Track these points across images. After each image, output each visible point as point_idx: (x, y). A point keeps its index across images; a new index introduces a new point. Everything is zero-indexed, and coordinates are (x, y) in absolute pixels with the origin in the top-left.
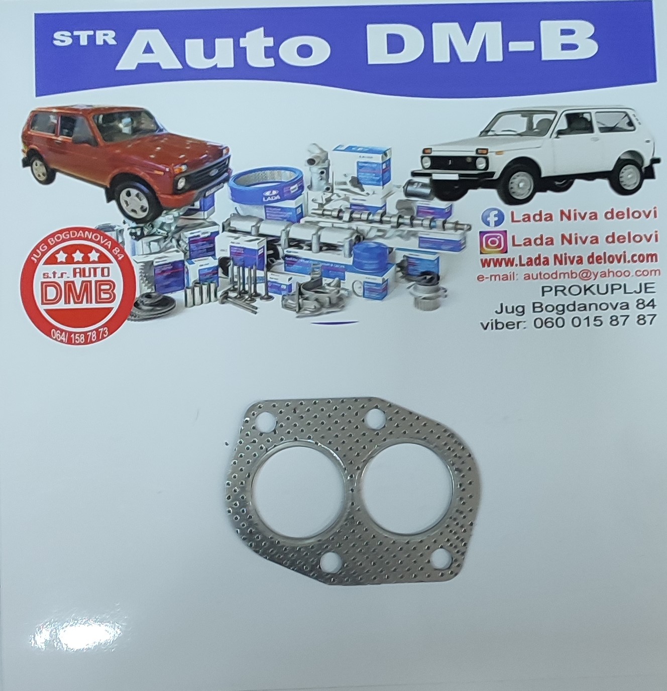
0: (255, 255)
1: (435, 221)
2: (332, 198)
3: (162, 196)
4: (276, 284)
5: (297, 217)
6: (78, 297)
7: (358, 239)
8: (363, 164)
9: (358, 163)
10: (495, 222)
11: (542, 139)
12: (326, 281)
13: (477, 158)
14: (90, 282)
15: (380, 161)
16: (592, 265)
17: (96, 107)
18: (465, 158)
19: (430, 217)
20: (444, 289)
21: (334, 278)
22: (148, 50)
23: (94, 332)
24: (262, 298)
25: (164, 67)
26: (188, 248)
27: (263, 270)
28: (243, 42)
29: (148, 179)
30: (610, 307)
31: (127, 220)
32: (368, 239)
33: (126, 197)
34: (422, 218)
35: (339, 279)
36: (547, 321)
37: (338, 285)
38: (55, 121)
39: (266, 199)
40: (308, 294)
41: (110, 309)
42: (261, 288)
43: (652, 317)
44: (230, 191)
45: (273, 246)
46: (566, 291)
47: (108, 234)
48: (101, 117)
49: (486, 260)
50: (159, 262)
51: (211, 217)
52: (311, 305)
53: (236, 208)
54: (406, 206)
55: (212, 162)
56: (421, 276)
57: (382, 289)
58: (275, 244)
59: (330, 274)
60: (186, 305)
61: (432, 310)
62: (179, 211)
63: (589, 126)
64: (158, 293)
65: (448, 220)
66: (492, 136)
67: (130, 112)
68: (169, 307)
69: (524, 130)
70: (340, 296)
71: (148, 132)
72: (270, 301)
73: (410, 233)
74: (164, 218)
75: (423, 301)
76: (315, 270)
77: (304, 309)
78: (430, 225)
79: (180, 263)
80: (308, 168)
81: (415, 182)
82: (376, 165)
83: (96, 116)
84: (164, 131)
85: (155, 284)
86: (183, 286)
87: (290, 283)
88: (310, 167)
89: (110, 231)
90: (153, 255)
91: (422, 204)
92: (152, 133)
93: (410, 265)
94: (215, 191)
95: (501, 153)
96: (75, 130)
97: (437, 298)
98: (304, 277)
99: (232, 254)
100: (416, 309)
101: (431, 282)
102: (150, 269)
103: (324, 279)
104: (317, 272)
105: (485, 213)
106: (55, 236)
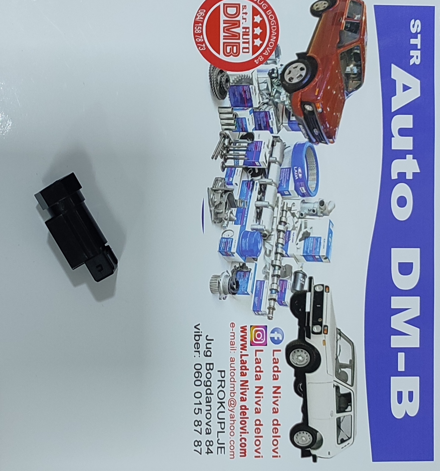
0: (254, 160)
1: (275, 293)
2: (295, 218)
3: (300, 93)
4: (233, 174)
5: (282, 191)
6: (227, 30)
7: (265, 236)
8: (319, 242)
9: (320, 238)
10: (274, 338)
11: (333, 374)
12: (234, 210)
13: (321, 326)
14: (239, 39)
15: (321, 254)
16: (240, 408)
17: (365, 49)
18: (322, 317)
19: (279, 290)
20: (226, 297)
21: (236, 217)
22: (406, 88)
23: (203, 40)
24: (223, 163)
25: (393, 98)
26: (261, 110)
27: (244, 165)
28: (409, 157)
29: (313, 83)
30: (208, 420)
31: (283, 67)
32: (264, 243)
33: (300, 67)
34: (278, 284)
35: (236, 220)
36: (199, 373)
37: (231, 219)
38: (356, 19)
39: (296, 169)
40: (225, 197)
41: (219, 53)
42: (230, 163)
43: (200, 451)
44: (302, 143)
45: (261, 173)
46: (221, 388)
47: (274, 53)
48: (358, 52)
49: (246, 330)
50: (252, 89)
51: (284, 128)
52: (217, 199)
53: (289, 147)
54: (287, 273)
55: (323, 130)
56: (236, 281)
57: (227, 252)
58: (263, 175)
59: (239, 215)
60: (220, 108)
61: (210, 288)
62: (289, 105)
63: (342, 410)
64: (230, 87)
65: (277, 302)
66: (337, 338)
67: (361, 73)
68: (219, 95)
69: (340, 362)
70: (223, 221)
71: (346, 85)
72: (221, 169)
73: (268, 274)
74: (284, 94)
75: (217, 281)
76: (243, 203)
77: (214, 193)
78: (273, 289)
79: (251, 104)
80: (318, 201)
81: (305, 280)
82: (318, 251)
83: (359, 48)
84: (347, 97)
85: (236, 86)
86: (234, 106)
87: (233, 184)
88: (318, 202)
89: (276, 54)
90: (257, 85)
91: (289, 284)
92: (345, 88)
93: (244, 273)
94: (302, 132)
95: (324, 344)
96: (349, 32)
97: (219, 292)
98: (238, 195)
99: (256, 143)
100: (212, 276)
101: (231, 289)
102: (247, 82)
103: (236, 209)
104: (241, 204)
105: (281, 331)
106: (273, 15)
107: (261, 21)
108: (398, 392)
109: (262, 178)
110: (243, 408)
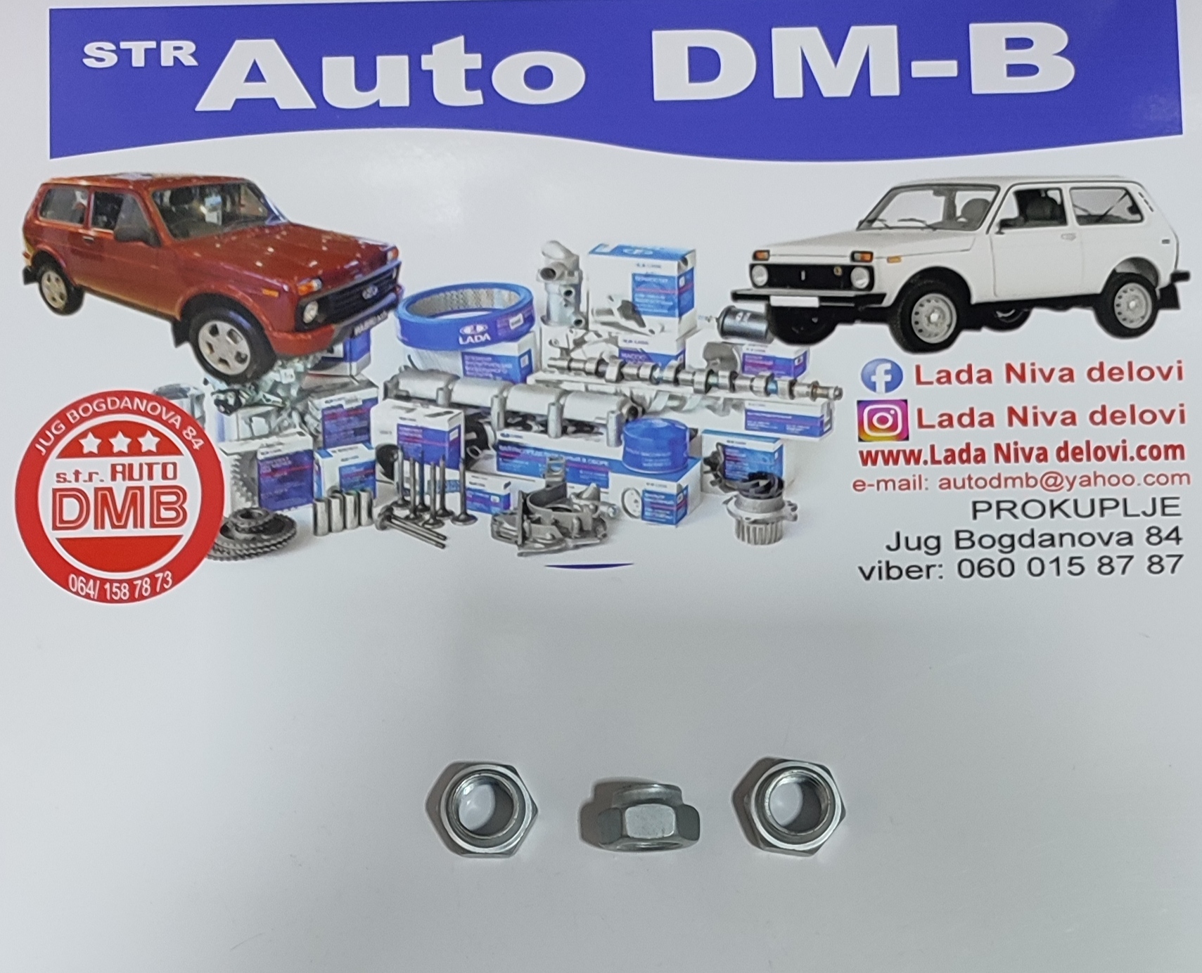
0: (444, 441)
1: (775, 382)
2: (586, 338)
3: (275, 336)
4: (481, 495)
5: (522, 372)
6: (119, 518)
7: (633, 412)
8: (644, 279)
9: (634, 275)
10: (887, 383)
11: (971, 235)
12: (573, 488)
13: (852, 268)
14: (141, 489)
15: (675, 273)
16: (1064, 463)
17: (159, 176)
18: (830, 268)
19: (768, 374)
20: (790, 504)
21: (588, 484)
22: (255, 74)
23: (147, 579)
24: (456, 519)
25: (282, 106)
26: (320, 429)
27: (457, 468)
28: (427, 62)
29: (250, 303)
30: (1098, 540)
31: (210, 378)
32: (651, 413)
33: (209, 336)
34: (752, 376)
35: (598, 485)
36: (982, 565)
37: (596, 496)
38: (85, 202)
39: (464, 339)
40: (539, 512)
41: (176, 539)
42: (453, 502)
43: (1176, 559)
44: (399, 326)
45: (477, 425)
46: (1018, 511)
47: (175, 402)
48: (168, 194)
49: (869, 453)
50: (267, 453)
51: (364, 372)
52: (545, 532)
53: (409, 357)
54: (725, 354)
55: (364, 274)
56: (750, 480)
57: (678, 505)
58: (481, 421)
59: (582, 477)
60: (315, 532)
61: (770, 543)
62: (306, 362)
63: (1058, 212)
64: (264, 508)
65: (799, 379)
66: (881, 228)
67: (219, 185)
68: (285, 534)
69: (940, 219)
70: (599, 516)
71: (253, 221)
72: (470, 524)
73: (728, 402)
74: (277, 375)
75: (752, 527)
76: (553, 468)
77: (531, 540)
78: (766, 388)
79: (305, 455)
80: (543, 285)
81: (740, 311)
82: (667, 280)
83: (159, 194)
84: (281, 218)
85: (260, 492)
86: (309, 496)
87: (507, 492)
88: (546, 284)
89: (179, 397)
90: (257, 441)
91: (752, 350)
92: (260, 223)
93: (729, 460)
94: (372, 327)
95: (897, 260)
96: (119, 217)
97: (778, 521)
98: (534, 481)
99: (401, 438)
100: (740, 541)
101: (768, 493)
102: (251, 466)
103: (569, 484)
104: (557, 472)
105: (869, 366)
106: (79, 406)
107: (96, 436)
109: (489, 423)
110: (1063, 454)
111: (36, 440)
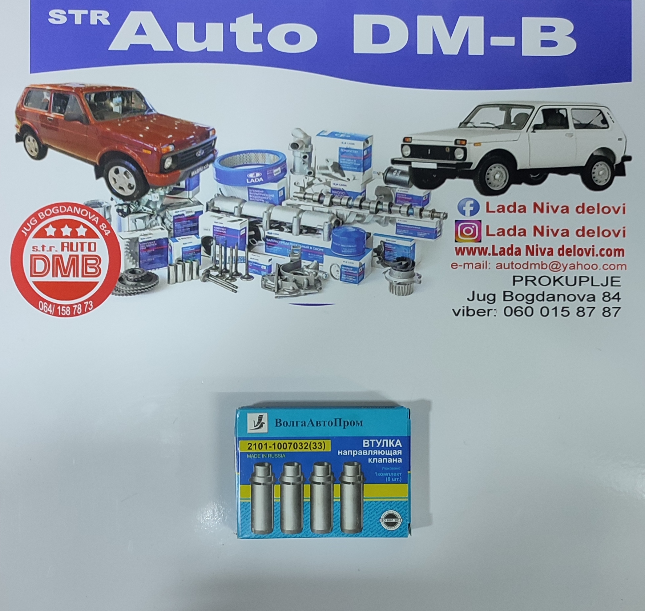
0: (238, 236)
1: (413, 209)
2: (314, 182)
3: (149, 175)
4: (257, 265)
5: (279, 199)
7: (337, 223)
8: (346, 151)
9: (340, 148)
10: (471, 211)
11: (519, 132)
12: (304, 263)
13: (456, 148)
14: (77, 256)
15: (362, 148)
16: (562, 256)
17: (89, 86)
18: (444, 147)
19: (409, 204)
20: (418, 275)
21: (313, 261)
22: (141, 31)
23: (80, 305)
24: (243, 278)
25: (155, 49)
26: (172, 227)
27: (244, 250)
28: (233, 27)
29: (136, 157)
30: (577, 298)
31: (114, 197)
32: (346, 224)
33: (114, 174)
34: (401, 205)
35: (317, 262)
36: (516, 310)
37: (316, 268)
38: (49, 99)
39: (249, 181)
40: (287, 275)
41: (96, 283)
42: (242, 268)
43: (617, 310)
44: (215, 172)
45: (255, 227)
46: (536, 282)
47: (94, 209)
48: (93, 96)
49: (460, 248)
50: (144, 239)
51: (195, 196)
52: (289, 286)
53: (220, 189)
54: (386, 193)
55: (197, 143)
56: (398, 261)
57: (359, 273)
58: (257, 225)
59: (310, 257)
60: (169, 282)
61: (406, 295)
62: (165, 190)
63: (564, 121)
64: (142, 269)
65: (425, 207)
66: (471, 127)
67: (121, 91)
68: (152, 283)
69: (502, 123)
70: (318, 278)
71: (138, 112)
72: (250, 280)
73: (388, 219)
74: (150, 196)
75: (397, 286)
76: (295, 252)
77: (282, 290)
78: (407, 212)
79: (164, 240)
80: (292, 152)
81: (395, 170)
82: (357, 151)
83: (88, 95)
84: (153, 111)
85: (140, 260)
86: (166, 263)
87: (270, 264)
88: (293, 151)
89: (97, 207)
90: (139, 232)
91: (401, 191)
92: (142, 113)
93: (387, 250)
94: (200, 172)
95: (479, 144)
96: (67, 107)
97: (411, 284)
98: (284, 258)
99: (215, 233)
100: (391, 293)
101: (407, 268)
102: (135, 246)
103: (303, 261)
104: (297, 254)
105: (462, 201)
106: (45, 210)
107: (53, 227)
108: (542, 46)
110: (561, 252)
111: (22, 228)
